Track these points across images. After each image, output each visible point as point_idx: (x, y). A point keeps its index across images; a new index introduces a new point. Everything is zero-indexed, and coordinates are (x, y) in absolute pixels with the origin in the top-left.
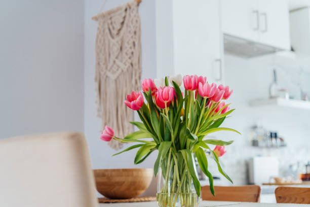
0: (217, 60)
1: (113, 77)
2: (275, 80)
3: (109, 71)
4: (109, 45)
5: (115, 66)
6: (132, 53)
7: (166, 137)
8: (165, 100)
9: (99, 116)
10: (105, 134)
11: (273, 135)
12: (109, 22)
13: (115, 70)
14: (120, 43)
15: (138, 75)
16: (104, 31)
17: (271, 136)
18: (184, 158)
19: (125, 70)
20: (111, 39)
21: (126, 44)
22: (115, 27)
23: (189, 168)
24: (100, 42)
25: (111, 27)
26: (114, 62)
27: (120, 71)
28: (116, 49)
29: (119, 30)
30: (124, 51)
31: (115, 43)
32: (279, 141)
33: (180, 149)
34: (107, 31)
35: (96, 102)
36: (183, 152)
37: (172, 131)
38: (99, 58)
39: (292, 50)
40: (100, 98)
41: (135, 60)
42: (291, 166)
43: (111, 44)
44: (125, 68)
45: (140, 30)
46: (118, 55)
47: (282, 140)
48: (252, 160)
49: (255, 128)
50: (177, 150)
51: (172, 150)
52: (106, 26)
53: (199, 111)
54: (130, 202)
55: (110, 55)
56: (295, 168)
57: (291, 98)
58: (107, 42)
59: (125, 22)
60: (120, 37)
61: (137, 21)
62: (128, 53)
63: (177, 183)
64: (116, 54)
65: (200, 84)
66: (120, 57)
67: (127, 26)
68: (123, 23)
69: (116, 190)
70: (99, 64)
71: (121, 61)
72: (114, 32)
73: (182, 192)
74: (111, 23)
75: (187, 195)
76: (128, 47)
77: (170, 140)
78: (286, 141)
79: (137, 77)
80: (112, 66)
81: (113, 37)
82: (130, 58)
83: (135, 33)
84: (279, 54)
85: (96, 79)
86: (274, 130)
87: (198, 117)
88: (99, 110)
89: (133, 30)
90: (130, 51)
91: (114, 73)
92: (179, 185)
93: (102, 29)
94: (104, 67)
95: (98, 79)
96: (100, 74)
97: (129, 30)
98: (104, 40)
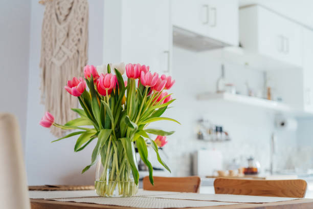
0: (165, 52)
1: (58, 63)
2: (223, 75)
3: (55, 57)
4: (56, 31)
5: (61, 52)
6: (79, 40)
7: (107, 124)
8: (106, 87)
9: (43, 103)
10: (44, 120)
11: (219, 129)
12: (57, 7)
13: (61, 56)
14: (67, 29)
15: (83, 62)
16: (51, 16)
17: (217, 130)
18: (124, 147)
19: (71, 57)
20: (57, 24)
21: (72, 31)
22: (63, 12)
23: (128, 156)
24: (47, 27)
25: (58, 13)
26: (60, 48)
27: (66, 57)
28: (62, 35)
29: (67, 16)
30: (71, 37)
31: (61, 29)
32: (223, 135)
33: (120, 137)
34: (54, 16)
35: (40, 89)
36: (123, 140)
37: (112, 119)
38: (45, 44)
39: (240, 46)
40: (44, 84)
41: (81, 48)
42: (234, 160)
43: (58, 30)
44: (71, 55)
45: (88, 16)
46: (64, 41)
47: (226, 134)
48: (196, 152)
49: (201, 121)
50: (117, 138)
51: (112, 138)
52: (53, 11)
53: (141, 100)
55: (56, 41)
56: (238, 162)
57: (237, 93)
58: (53, 28)
59: (73, 8)
60: (67, 24)
61: (85, 8)
62: (75, 39)
63: (116, 171)
64: (62, 40)
65: (143, 73)
66: (66, 44)
67: (75, 12)
68: (70, 9)
70: (44, 49)
71: (68, 48)
72: (62, 18)
73: (121, 180)
74: (59, 9)
76: (75, 33)
77: (110, 128)
78: (231, 135)
79: (83, 64)
80: (58, 52)
81: (60, 23)
82: (76, 45)
83: (83, 19)
84: (227, 49)
85: (41, 66)
86: (219, 124)
87: (139, 106)
88: (42, 97)
89: (81, 16)
90: (77, 38)
91: (59, 59)
92: (118, 174)
93: (49, 14)
94: (50, 53)
95: (43, 65)
96: (45, 60)
97: (76, 16)
98: (51, 26)
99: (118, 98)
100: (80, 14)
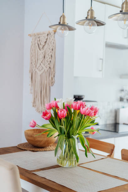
0: (101, 59)
1: (39, 73)
3: (37, 69)
4: (38, 53)
5: (40, 66)
6: (50, 61)
7: (63, 132)
8: (62, 117)
9: (31, 93)
12: (38, 39)
13: (41, 69)
14: (44, 53)
16: (35, 44)
18: (71, 143)
19: (46, 71)
20: (38, 50)
22: (42, 44)
24: (33, 51)
25: (39, 43)
26: (40, 64)
27: (43, 70)
28: (41, 57)
29: (44, 46)
30: (46, 59)
31: (41, 53)
34: (37, 45)
35: (30, 85)
36: (71, 140)
38: (32, 60)
40: (32, 82)
41: (52, 66)
43: (39, 54)
44: (46, 69)
45: (55, 48)
46: (43, 60)
50: (68, 138)
51: (66, 138)
52: (36, 42)
54: (45, 151)
55: (38, 60)
59: (47, 42)
60: (44, 50)
61: (54, 43)
62: (48, 61)
63: (67, 154)
64: (41, 60)
66: (43, 62)
67: (48, 44)
68: (46, 42)
70: (32, 63)
71: (44, 65)
72: (41, 47)
74: (39, 40)
76: (48, 57)
79: (53, 76)
80: (39, 67)
81: (40, 50)
82: (49, 64)
83: (52, 50)
87: (79, 123)
88: (31, 90)
89: (51, 48)
90: (49, 60)
91: (40, 71)
92: (69, 155)
93: (34, 43)
94: (35, 66)
95: (31, 72)
96: (32, 69)
97: (49, 47)
98: (35, 50)
99: (68, 119)
100: (51, 46)
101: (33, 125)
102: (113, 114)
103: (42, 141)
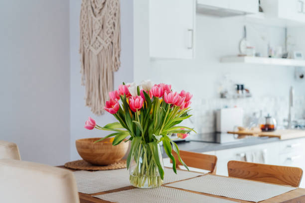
0: (189, 30)
1: (95, 52)
2: (245, 36)
3: (92, 46)
4: (92, 22)
5: (97, 42)
6: (113, 33)
7: (138, 133)
8: (136, 108)
9: (83, 84)
10: (88, 125)
11: (240, 87)
12: (92, 0)
13: (97, 46)
14: (101, 21)
15: (117, 53)
16: (87, 7)
17: (238, 89)
18: (151, 149)
19: (106, 47)
20: (93, 16)
21: (106, 24)
22: (98, 6)
23: (155, 158)
24: (84, 18)
25: (94, 6)
26: (97, 38)
27: (101, 47)
28: (97, 26)
29: (101, 10)
30: (106, 30)
31: (97, 21)
32: (244, 91)
33: (149, 142)
34: (90, 8)
35: (81, 72)
36: (151, 144)
37: (142, 130)
38: (83, 33)
39: (261, 10)
40: (84, 68)
41: (115, 41)
42: (254, 114)
43: (94, 22)
44: (106, 46)
45: (119, 12)
46: (100, 32)
47: (247, 91)
48: (219, 110)
50: (146, 143)
51: (142, 142)
52: (89, 4)
53: (165, 114)
54: (109, 170)
55: (92, 31)
56: (258, 116)
57: (257, 55)
58: (90, 19)
59: (106, 3)
60: (101, 17)
61: (117, 4)
62: (109, 32)
63: (145, 168)
64: (98, 31)
65: (166, 94)
66: (101, 35)
67: (108, 6)
68: (104, 4)
69: (98, 159)
70: (83, 38)
71: (103, 39)
72: (97, 11)
73: (150, 174)
74: (94, 2)
75: (154, 178)
76: (109, 27)
77: (141, 135)
78: (251, 91)
79: (117, 55)
80: (95, 42)
81: (95, 16)
82: (110, 37)
83: (115, 14)
85: (80, 52)
86: (240, 83)
87: (163, 118)
88: (83, 79)
89: (113, 12)
90: (111, 31)
91: (96, 48)
92: (148, 169)
93: (85, 7)
94: (88, 41)
95: (82, 51)
96: (84, 47)
97: (110, 11)
98: (87, 17)
99: (146, 113)
100: (112, 9)
101: (90, 126)
102: (211, 119)
103: (104, 154)
